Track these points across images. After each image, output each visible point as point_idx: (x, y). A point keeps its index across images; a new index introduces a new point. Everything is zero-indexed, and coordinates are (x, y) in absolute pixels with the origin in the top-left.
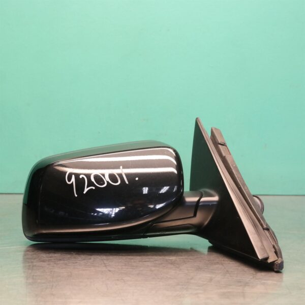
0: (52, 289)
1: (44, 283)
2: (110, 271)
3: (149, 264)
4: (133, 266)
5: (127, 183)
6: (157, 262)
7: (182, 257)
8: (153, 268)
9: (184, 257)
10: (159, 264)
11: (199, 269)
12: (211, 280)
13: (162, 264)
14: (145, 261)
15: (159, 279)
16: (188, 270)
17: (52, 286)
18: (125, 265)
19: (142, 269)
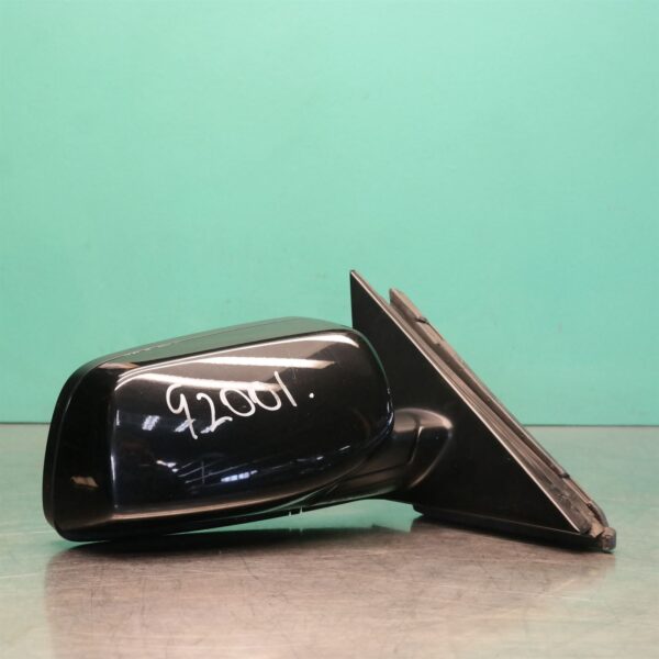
0: (142, 614)
1: (125, 602)
2: (257, 578)
3: (334, 563)
4: (302, 568)
5: (295, 405)
6: (350, 560)
7: (399, 551)
8: (343, 573)
9: (403, 551)
10: (355, 564)
11: (434, 574)
12: (459, 595)
13: (360, 563)
14: (326, 559)
15: (354, 593)
16: (412, 576)
17: (143, 608)
18: (288, 567)
19: (320, 573)
